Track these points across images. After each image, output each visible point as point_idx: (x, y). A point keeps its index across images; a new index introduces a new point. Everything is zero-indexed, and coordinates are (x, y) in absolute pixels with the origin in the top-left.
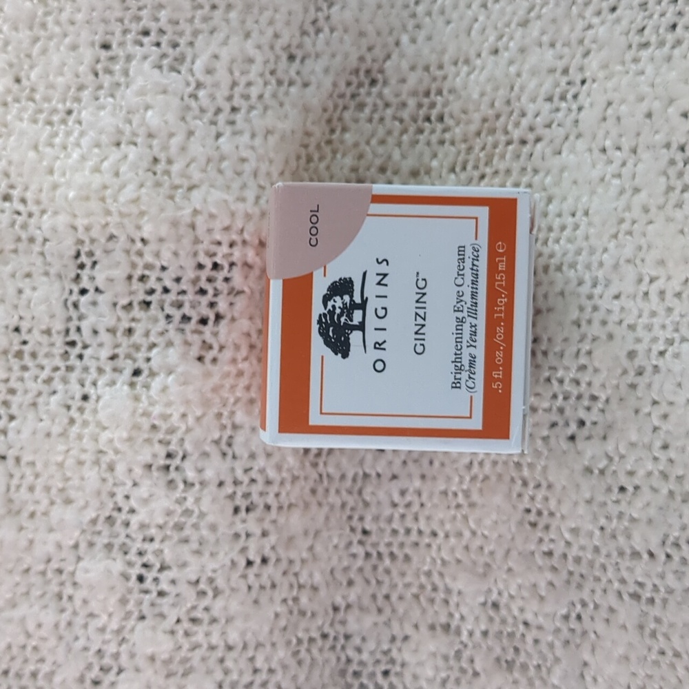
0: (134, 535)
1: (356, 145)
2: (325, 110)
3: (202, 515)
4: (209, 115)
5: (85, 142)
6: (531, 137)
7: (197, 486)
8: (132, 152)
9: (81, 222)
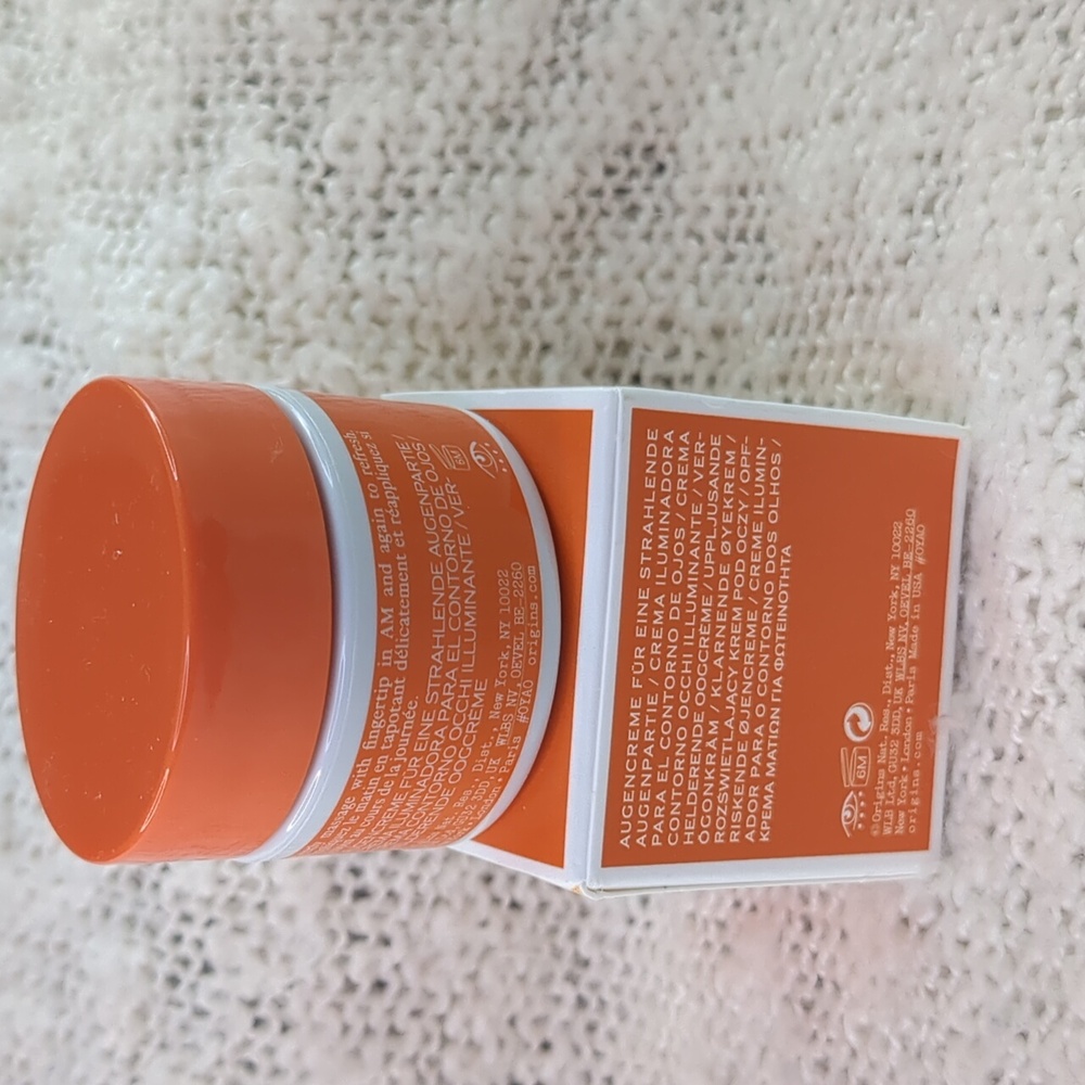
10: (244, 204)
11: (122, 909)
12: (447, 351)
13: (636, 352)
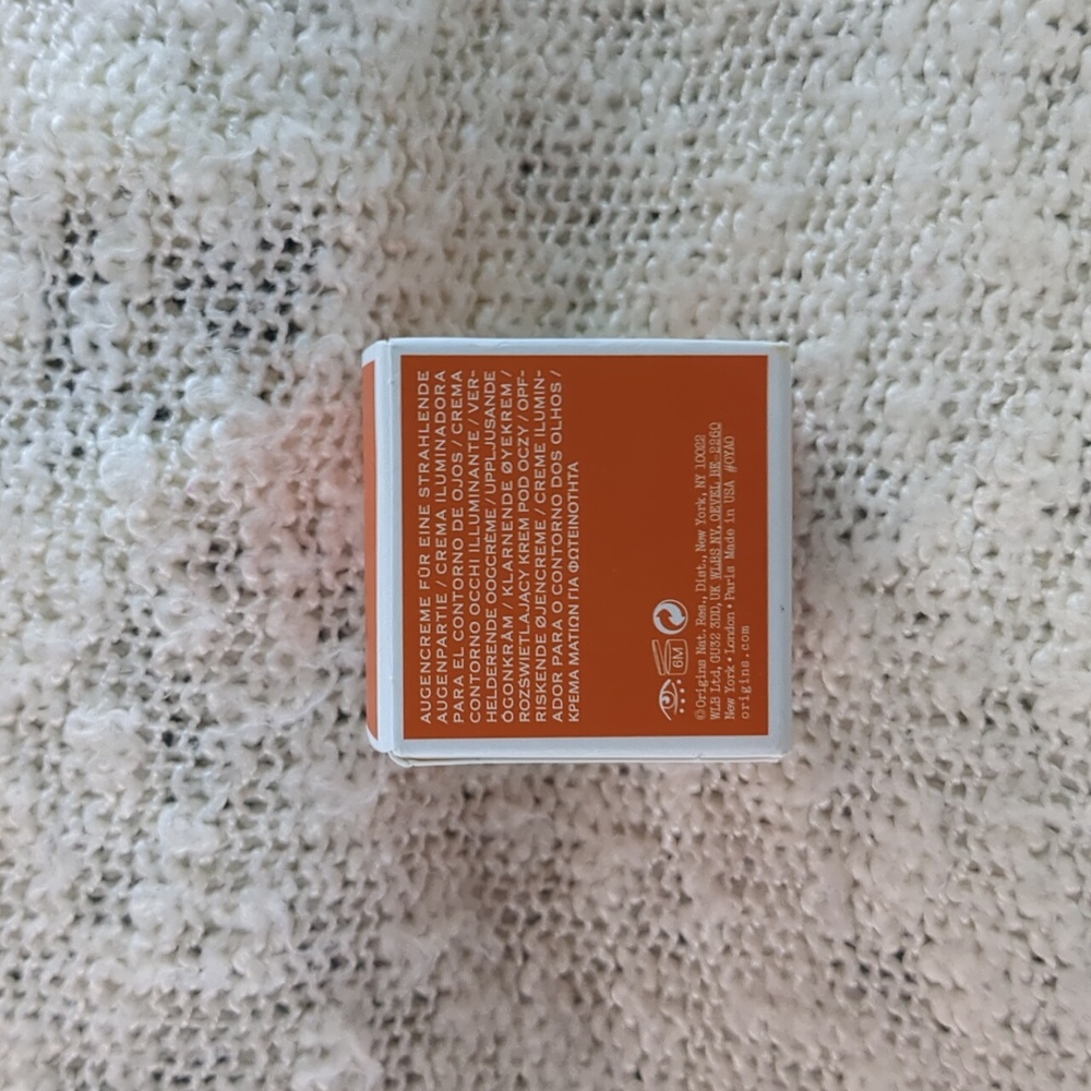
0: (158, 672)
1: (521, 54)
3: (269, 641)
5: (78, 32)
6: (804, 50)
7: (261, 598)
8: (157, 53)
9: (71, 166)
12: (389, 120)
13: (538, 123)
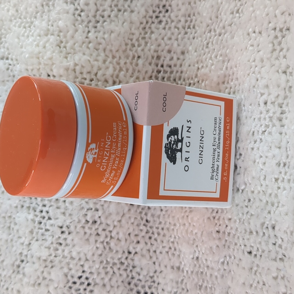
2: (141, 23)
4: (86, 23)
10: (60, 19)
11: (26, 205)
